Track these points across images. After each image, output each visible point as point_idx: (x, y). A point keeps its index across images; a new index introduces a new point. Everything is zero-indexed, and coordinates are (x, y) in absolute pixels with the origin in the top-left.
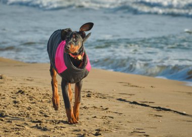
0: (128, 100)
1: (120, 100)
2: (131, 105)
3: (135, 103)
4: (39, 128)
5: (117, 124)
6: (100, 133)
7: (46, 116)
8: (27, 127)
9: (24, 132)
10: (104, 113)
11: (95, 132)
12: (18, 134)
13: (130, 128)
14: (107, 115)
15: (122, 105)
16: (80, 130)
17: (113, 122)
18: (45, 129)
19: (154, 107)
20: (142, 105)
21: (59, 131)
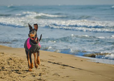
0: (52, 62)
1: (49, 62)
2: (53, 64)
3: (55, 63)
4: (18, 73)
5: (48, 71)
6: (41, 74)
7: (20, 68)
8: (13, 72)
9: (12, 74)
10: (43, 67)
11: (39, 75)
12: (9, 75)
13: (53, 73)
14: (44, 68)
15: (50, 64)
16: (33, 74)
17: (46, 70)
18: (20, 73)
19: (62, 65)
20: (57, 64)
21: (25, 74)
